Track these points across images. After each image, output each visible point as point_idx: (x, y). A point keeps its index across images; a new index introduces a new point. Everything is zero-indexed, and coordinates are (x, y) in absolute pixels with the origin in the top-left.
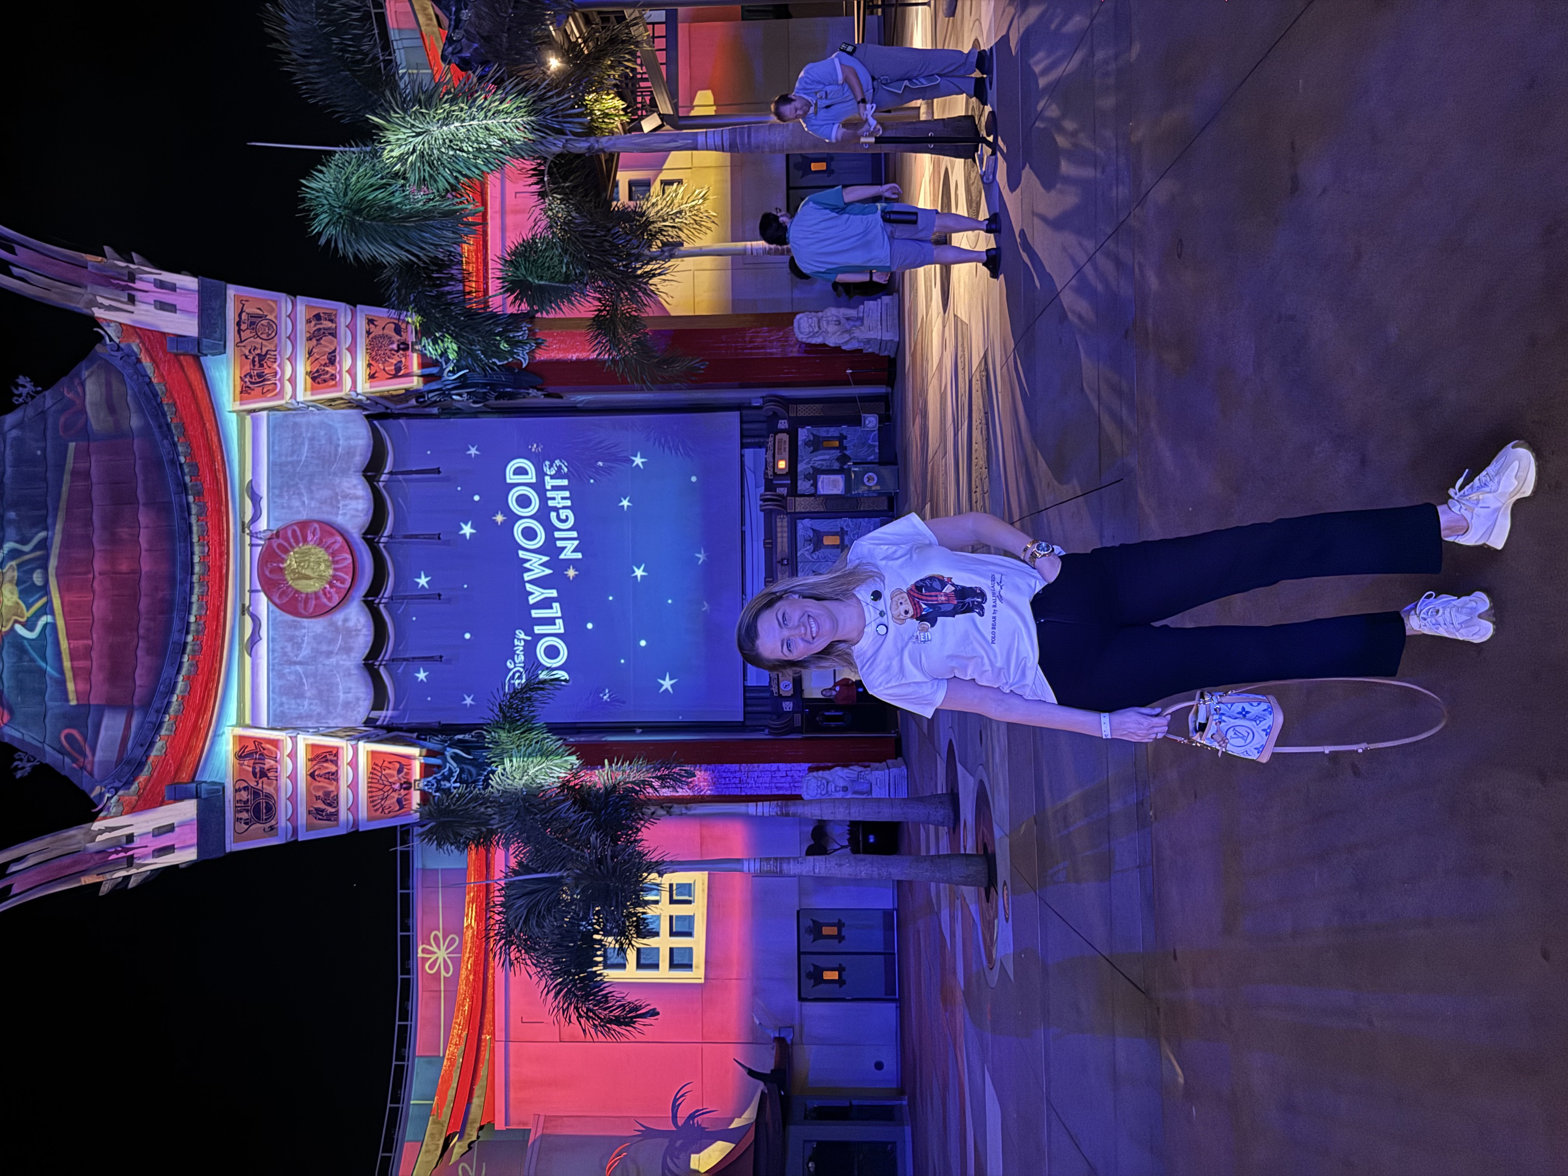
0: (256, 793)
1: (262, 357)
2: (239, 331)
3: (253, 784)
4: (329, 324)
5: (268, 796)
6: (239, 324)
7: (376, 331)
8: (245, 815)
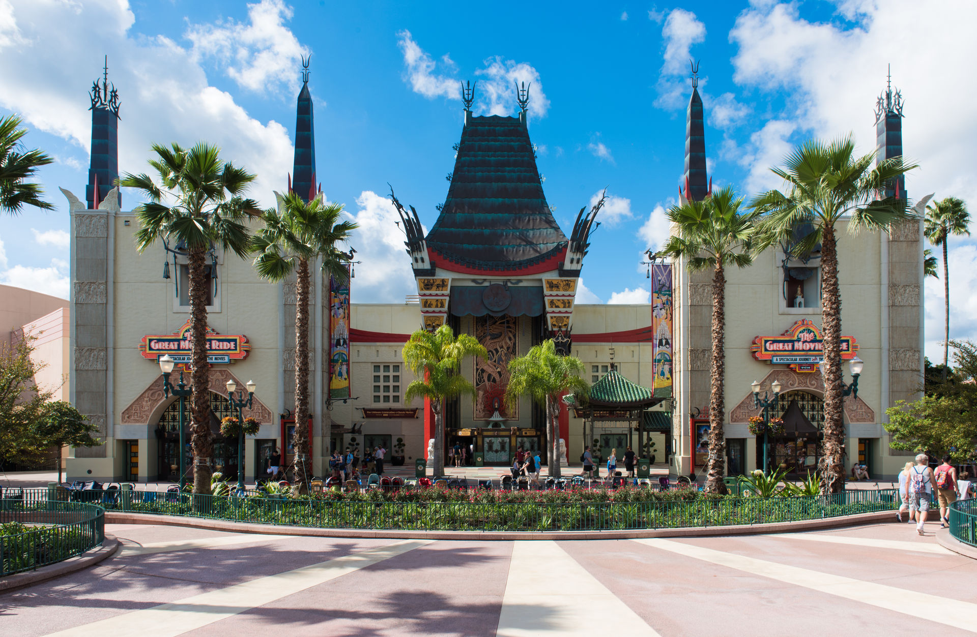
0: (432, 285)
1: (558, 287)
2: (565, 281)
3: (435, 284)
4: (567, 305)
5: (431, 288)
6: (567, 280)
7: (565, 319)
8: (426, 282)
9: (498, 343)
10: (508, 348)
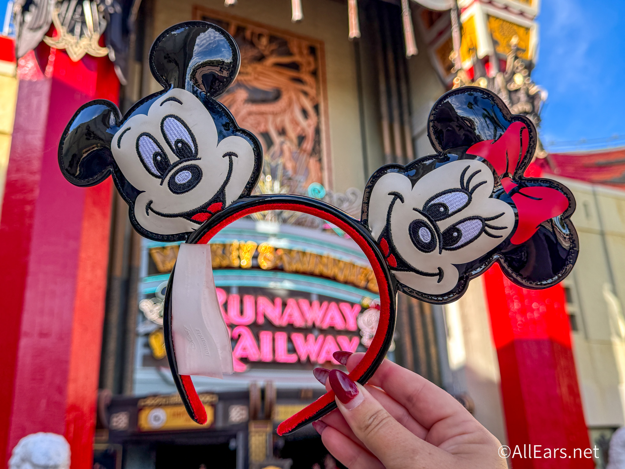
9: (270, 118)
10: (301, 139)
